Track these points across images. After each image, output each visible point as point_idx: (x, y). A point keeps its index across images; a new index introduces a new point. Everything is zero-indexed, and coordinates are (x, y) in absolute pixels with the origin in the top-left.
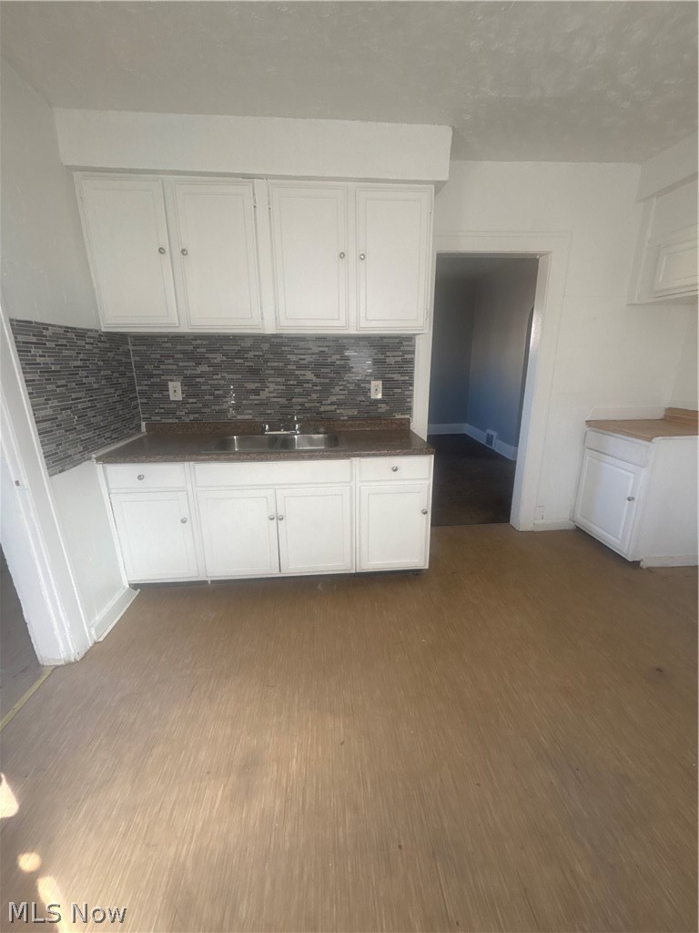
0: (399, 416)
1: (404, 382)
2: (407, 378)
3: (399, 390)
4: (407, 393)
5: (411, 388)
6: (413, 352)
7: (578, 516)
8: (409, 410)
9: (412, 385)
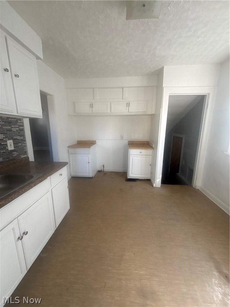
0: (23, 157)
1: (22, 140)
2: (22, 138)
3: (20, 144)
4: (24, 145)
5: (25, 142)
6: (23, 126)
7: (72, 173)
8: (26, 153)
9: (25, 141)
